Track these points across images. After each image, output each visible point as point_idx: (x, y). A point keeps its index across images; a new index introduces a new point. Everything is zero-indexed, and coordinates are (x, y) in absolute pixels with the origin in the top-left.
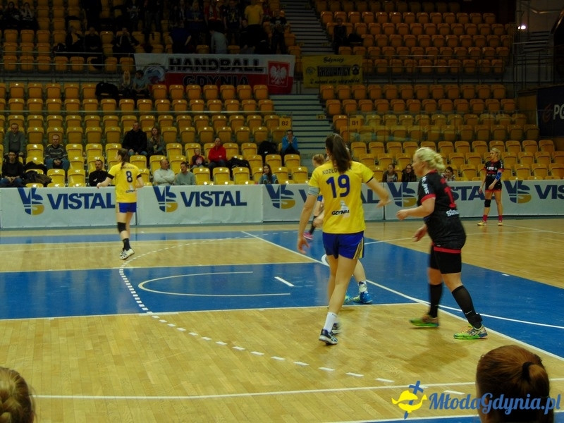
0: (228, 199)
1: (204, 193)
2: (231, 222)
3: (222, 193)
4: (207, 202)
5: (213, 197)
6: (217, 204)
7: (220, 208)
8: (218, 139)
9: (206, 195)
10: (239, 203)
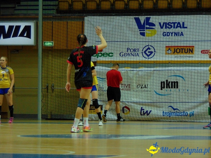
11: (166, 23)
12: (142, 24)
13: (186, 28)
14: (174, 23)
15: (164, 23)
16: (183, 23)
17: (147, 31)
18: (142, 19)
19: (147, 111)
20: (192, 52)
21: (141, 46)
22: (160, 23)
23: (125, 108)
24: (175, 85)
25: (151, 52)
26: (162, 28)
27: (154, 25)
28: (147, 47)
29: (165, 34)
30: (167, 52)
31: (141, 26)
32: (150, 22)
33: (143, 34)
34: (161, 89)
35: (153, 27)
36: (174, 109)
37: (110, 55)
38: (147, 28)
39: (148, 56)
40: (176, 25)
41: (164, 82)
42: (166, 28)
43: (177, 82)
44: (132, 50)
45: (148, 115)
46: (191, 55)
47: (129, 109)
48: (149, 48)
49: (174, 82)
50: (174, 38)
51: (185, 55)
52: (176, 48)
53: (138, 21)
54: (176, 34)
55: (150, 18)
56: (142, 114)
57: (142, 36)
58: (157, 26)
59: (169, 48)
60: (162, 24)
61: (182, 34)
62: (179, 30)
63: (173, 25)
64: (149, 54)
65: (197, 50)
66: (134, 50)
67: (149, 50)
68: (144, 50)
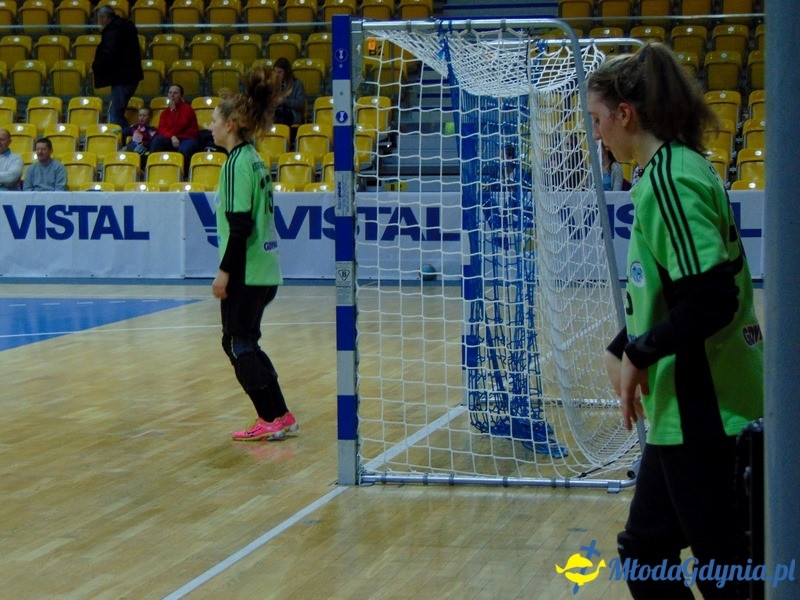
0: (107, 224)
1: (54, 209)
2: (113, 276)
3: (93, 209)
4: (60, 230)
5: (74, 218)
6: (83, 235)
7: (89, 242)
8: (173, 89)
9: (59, 214)
10: (131, 234)
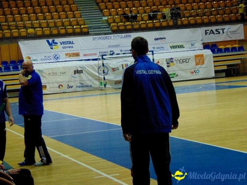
11: (63, 42)
12: (51, 43)
13: (74, 44)
14: (68, 42)
15: (62, 42)
16: (72, 41)
17: (53, 47)
18: (51, 40)
19: (71, 86)
20: (79, 55)
21: (52, 55)
22: (60, 42)
23: (60, 86)
24: (81, 72)
25: (58, 57)
26: (61, 44)
27: (57, 43)
28: (55, 55)
29: (63, 48)
30: (66, 56)
31: (50, 44)
32: (55, 42)
33: (52, 48)
34: (75, 74)
35: (57, 44)
36: (82, 84)
37: (36, 60)
38: (54, 45)
39: (57, 59)
40: (69, 42)
41: (76, 71)
42: (64, 44)
43: (82, 70)
44: (47, 57)
45: (71, 88)
46: (79, 57)
47: (62, 86)
48: (56, 55)
49: (81, 70)
50: (68, 49)
51: (76, 57)
52: (70, 54)
53: (48, 42)
54: (69, 47)
55: (54, 40)
56: (69, 87)
57: (52, 50)
58: (59, 44)
59: (67, 54)
60: (61, 43)
61: (72, 47)
62: (70, 45)
63: (67, 42)
64: (57, 58)
65: (81, 55)
66: (49, 57)
67: (56, 56)
68: (54, 56)
